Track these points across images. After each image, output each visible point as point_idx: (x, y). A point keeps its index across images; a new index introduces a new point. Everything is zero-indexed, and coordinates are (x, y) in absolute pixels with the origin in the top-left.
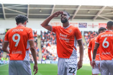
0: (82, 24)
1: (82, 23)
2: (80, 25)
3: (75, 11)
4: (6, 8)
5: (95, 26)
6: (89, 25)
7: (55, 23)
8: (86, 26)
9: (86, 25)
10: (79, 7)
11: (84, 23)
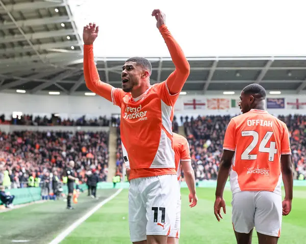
0: (273, 101)
1: (274, 99)
2: (269, 104)
3: (259, 72)
4: (111, 69)
5: (303, 104)
6: (288, 104)
7: (214, 100)
8: (282, 105)
9: (283, 103)
10: (269, 64)
11: (278, 99)
